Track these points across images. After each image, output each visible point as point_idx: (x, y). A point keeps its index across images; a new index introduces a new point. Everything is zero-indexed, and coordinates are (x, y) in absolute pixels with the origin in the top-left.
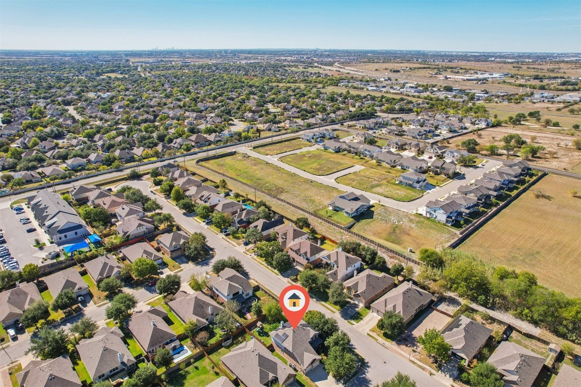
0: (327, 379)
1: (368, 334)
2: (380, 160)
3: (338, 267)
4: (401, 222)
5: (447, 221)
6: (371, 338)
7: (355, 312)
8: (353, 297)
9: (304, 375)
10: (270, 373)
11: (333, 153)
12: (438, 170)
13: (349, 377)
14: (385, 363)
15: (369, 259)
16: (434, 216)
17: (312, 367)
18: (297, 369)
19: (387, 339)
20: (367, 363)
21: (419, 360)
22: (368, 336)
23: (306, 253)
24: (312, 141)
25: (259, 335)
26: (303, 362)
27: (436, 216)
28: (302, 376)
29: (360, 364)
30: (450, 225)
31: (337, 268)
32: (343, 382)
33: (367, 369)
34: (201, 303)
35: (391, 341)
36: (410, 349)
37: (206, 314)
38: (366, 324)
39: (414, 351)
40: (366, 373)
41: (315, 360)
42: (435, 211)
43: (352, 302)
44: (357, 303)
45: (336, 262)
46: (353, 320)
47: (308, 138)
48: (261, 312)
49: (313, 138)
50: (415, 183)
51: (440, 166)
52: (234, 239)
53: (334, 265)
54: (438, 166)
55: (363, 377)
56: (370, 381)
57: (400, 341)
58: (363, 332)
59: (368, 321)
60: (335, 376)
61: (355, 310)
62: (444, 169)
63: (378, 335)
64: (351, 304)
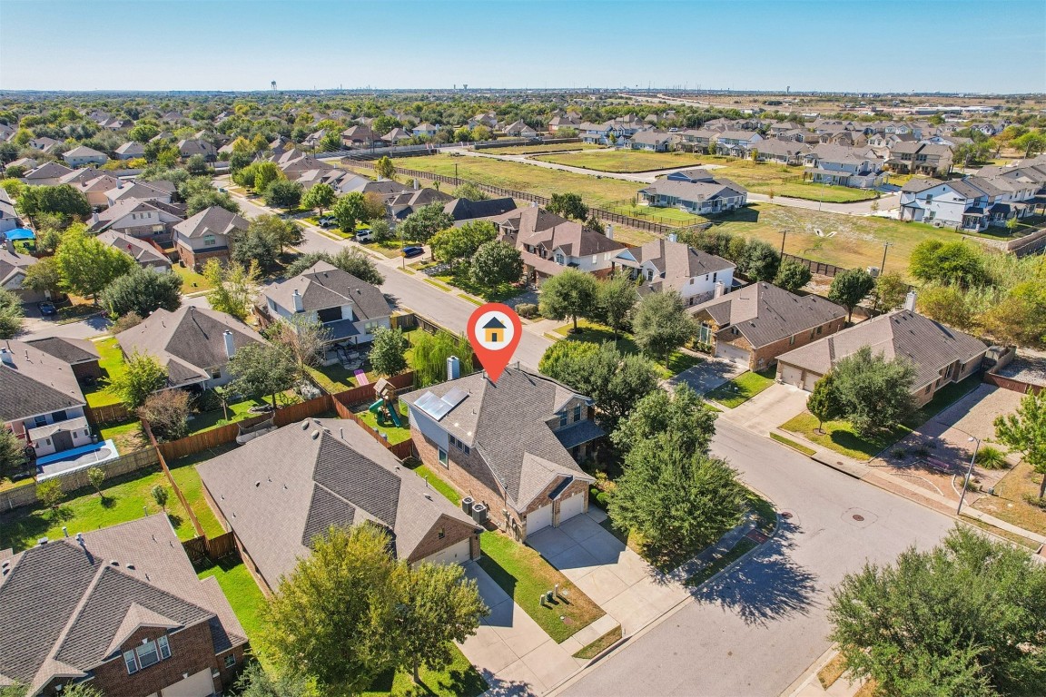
0: (614, 560)
1: (774, 436)
2: (763, 155)
3: (663, 276)
4: (834, 233)
5: (966, 222)
6: (786, 448)
7: (722, 382)
8: (713, 343)
9: (520, 544)
10: (359, 511)
11: (652, 153)
12: (908, 163)
13: (713, 559)
14: (858, 518)
15: (758, 270)
16: (927, 214)
17: (556, 511)
18: (494, 520)
19: (851, 451)
20: (785, 516)
21: (998, 516)
22: (774, 443)
23: (567, 248)
24: (607, 141)
25: (381, 423)
26: (513, 487)
27: (932, 213)
28: (507, 544)
29: (753, 517)
30: (974, 231)
31: (661, 279)
32: (684, 575)
33: (788, 535)
34: (205, 326)
35: (866, 456)
36: (953, 481)
37: (213, 356)
38: (765, 410)
39: (970, 488)
40: (784, 550)
41: (567, 480)
42: (929, 199)
43: (710, 359)
44: (726, 361)
45: (660, 262)
46: (718, 399)
47: (597, 136)
48: (402, 364)
49: (608, 136)
50: (856, 176)
51: (913, 151)
52: (381, 249)
53: (651, 274)
54: (907, 152)
55: (775, 563)
56: (806, 578)
57: (900, 456)
58: (755, 432)
59: (771, 405)
60: (650, 552)
61: (722, 377)
62: (924, 158)
63: (814, 440)
64: (707, 364)
